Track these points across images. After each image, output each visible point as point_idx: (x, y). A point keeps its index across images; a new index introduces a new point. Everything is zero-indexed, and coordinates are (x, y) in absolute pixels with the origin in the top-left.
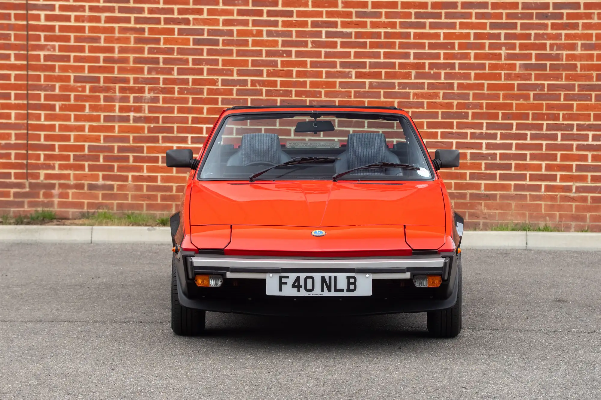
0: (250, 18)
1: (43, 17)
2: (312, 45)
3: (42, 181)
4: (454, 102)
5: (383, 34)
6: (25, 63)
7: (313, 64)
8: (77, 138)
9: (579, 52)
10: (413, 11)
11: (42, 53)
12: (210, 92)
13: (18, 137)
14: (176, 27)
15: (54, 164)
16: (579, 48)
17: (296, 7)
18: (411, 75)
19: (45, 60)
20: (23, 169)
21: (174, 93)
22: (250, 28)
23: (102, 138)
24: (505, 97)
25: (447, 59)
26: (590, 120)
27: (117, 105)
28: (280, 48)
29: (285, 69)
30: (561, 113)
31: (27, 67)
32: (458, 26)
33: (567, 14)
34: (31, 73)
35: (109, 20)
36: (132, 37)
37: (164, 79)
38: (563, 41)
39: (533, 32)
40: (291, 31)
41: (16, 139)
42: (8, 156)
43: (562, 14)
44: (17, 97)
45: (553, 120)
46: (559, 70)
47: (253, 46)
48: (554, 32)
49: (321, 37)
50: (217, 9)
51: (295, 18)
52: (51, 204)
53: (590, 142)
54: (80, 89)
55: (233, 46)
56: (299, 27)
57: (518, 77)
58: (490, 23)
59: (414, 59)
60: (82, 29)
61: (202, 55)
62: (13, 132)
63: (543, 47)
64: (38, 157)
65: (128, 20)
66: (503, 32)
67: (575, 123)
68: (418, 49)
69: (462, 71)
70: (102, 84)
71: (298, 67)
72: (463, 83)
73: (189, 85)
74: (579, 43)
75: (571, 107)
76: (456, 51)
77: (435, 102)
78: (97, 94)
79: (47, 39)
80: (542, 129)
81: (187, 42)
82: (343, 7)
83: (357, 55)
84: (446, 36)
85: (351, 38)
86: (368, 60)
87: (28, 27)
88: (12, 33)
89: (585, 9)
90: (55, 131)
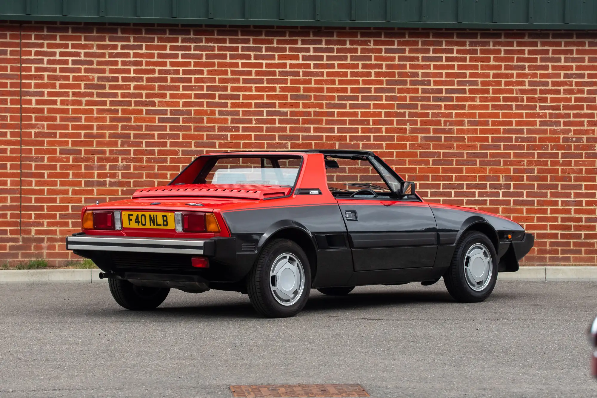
0: (205, 101)
1: (34, 102)
2: (256, 122)
3: (33, 236)
4: (369, 168)
5: (312, 113)
6: (19, 139)
7: (257, 137)
8: (62, 200)
9: (466, 127)
10: (336, 95)
11: (33, 131)
12: (172, 161)
13: (12, 200)
14: (144, 108)
15: (43, 222)
16: (466, 124)
17: (242, 91)
18: (336, 145)
19: (35, 137)
20: (18, 227)
21: (143, 162)
22: (205, 108)
23: (83, 199)
24: (410, 163)
25: (364, 133)
26: (476, 181)
27: (96, 172)
28: (229, 125)
29: (234, 141)
30: (454, 175)
31: (20, 143)
32: (372, 107)
33: (457, 97)
34: (23, 147)
35: (88, 103)
36: (108, 116)
37: (134, 150)
38: (454, 119)
39: (430, 111)
40: (239, 111)
41: (11, 202)
42: (5, 216)
43: (453, 97)
44: (12, 167)
45: (448, 181)
46: (451, 141)
47: (207, 123)
48: (447, 111)
49: (263, 116)
50: (178, 94)
51: (241, 101)
52: (40, 255)
53: (477, 198)
54: (65, 160)
55: (192, 123)
56: (244, 108)
57: (420, 146)
58: (397, 104)
59: (338, 133)
60: (66, 111)
61: (166, 131)
62: (9, 196)
63: (439, 123)
64: (30, 216)
65: (104, 103)
66: (407, 111)
67: (465, 183)
68: (340, 125)
69: (376, 143)
70: (83, 155)
71: (244, 140)
72: (377, 152)
73: (155, 155)
74: (466, 120)
75: (461, 170)
76: (371, 126)
77: (355, 168)
78: (79, 163)
79: (37, 119)
80: (440, 188)
81: (153, 120)
82: (280, 92)
83: (292, 129)
84: (363, 114)
85: (287, 116)
86: (301, 134)
87: (22, 110)
88: (8, 115)
89: (470, 94)
90: (44, 194)
